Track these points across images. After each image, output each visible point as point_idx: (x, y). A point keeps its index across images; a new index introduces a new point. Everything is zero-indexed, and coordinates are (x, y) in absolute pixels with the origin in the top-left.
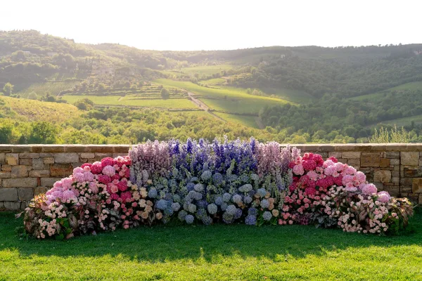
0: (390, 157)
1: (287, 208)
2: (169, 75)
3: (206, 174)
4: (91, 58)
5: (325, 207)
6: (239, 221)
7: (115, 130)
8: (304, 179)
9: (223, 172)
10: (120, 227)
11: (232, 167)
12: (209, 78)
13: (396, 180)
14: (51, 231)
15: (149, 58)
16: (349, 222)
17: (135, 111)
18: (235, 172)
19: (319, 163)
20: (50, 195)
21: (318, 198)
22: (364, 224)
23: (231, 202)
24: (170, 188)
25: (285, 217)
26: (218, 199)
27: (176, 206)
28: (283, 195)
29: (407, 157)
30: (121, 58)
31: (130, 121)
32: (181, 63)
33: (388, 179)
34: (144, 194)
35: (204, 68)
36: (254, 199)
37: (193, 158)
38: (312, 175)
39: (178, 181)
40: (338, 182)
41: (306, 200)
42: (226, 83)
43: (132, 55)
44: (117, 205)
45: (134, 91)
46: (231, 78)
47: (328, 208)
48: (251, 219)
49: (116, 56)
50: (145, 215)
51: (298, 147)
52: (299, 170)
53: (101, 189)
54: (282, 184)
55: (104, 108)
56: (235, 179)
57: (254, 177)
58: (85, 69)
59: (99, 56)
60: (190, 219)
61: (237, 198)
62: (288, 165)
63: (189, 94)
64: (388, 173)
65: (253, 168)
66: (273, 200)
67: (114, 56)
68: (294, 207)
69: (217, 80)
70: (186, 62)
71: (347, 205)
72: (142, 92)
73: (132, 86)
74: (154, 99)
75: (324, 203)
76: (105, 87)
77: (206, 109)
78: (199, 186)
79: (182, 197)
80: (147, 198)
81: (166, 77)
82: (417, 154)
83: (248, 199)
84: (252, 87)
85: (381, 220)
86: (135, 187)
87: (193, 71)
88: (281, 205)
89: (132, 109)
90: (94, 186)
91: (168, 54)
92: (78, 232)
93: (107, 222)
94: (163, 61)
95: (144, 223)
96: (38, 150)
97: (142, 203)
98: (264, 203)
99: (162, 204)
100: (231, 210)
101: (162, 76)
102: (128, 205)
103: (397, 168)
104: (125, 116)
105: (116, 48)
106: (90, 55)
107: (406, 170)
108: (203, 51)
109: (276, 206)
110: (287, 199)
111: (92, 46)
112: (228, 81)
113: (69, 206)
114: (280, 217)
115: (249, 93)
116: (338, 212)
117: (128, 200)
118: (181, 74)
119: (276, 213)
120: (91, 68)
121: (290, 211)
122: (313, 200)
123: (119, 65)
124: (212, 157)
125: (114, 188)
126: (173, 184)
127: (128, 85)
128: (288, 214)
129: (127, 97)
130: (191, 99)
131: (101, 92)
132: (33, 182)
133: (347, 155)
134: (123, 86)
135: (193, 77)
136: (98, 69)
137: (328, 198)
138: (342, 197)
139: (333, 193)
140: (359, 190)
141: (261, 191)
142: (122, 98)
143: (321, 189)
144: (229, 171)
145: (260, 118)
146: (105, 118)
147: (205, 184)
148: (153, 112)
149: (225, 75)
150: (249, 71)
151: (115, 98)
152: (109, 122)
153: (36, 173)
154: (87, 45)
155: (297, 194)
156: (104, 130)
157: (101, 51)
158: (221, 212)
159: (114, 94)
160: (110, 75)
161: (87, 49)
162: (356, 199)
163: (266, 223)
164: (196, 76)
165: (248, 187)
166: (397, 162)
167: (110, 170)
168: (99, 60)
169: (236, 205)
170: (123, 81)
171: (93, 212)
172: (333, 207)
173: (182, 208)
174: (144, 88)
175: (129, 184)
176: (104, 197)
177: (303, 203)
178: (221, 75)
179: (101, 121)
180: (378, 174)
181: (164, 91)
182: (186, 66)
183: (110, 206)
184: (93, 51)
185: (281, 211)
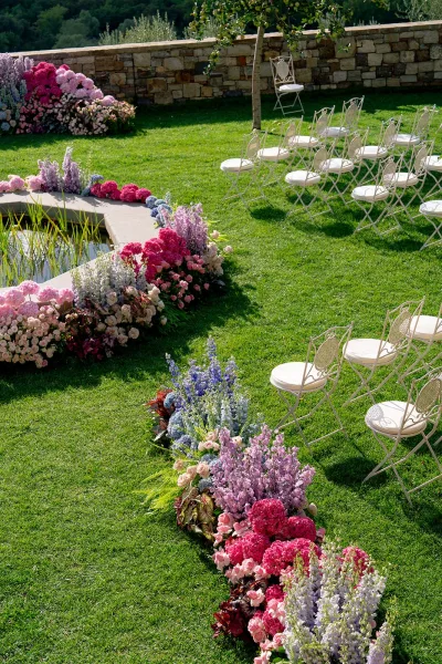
0: (123, 60)
1: (23, 118)
5: (57, 114)
13: (131, 82)
16: (77, 125)
19: (51, 71)
21: (51, 106)
22: (89, 126)
25: (23, 126)
28: (19, 105)
29: (139, 58)
33: (123, 81)
41: (40, 109)
47: (60, 115)
51: (30, 57)
54: (17, 95)
64: (123, 76)
66: (9, 111)
68: (30, 117)
71: (75, 110)
75: (56, 110)
82: (148, 55)
85: (102, 122)
88: (17, 116)
103: (131, 70)
107: (139, 71)
109: (13, 117)
110: (23, 109)
114: (18, 127)
116: (68, 118)
119: (13, 123)
121: (27, 121)
122: (46, 109)
128: (25, 124)
133: (81, 60)
137: (60, 106)
138: (72, 102)
139: (65, 100)
143: (53, 97)
155: (32, 103)
162: (82, 105)
163: (5, 133)
166: (130, 64)
172: (64, 114)
177: (37, 112)
180: (114, 77)
185: (18, 121)
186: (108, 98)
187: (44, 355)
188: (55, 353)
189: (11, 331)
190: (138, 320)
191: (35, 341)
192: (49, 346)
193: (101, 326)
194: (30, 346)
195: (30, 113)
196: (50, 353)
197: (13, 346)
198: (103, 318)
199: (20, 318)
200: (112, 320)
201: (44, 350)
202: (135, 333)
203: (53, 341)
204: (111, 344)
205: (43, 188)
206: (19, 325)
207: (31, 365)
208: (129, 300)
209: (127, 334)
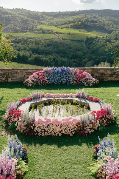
0: (98, 71)
1: (75, 81)
2: (45, 23)
3: (59, 75)
4: (11, 15)
6: (66, 84)
7: (22, 48)
8: (79, 76)
9: (63, 74)
10: (42, 85)
11: (64, 73)
12: (62, 24)
13: (99, 75)
14: (30, 86)
15: (36, 15)
16: (86, 84)
17: (31, 39)
18: (65, 74)
19: (82, 72)
20: (29, 79)
22: (89, 84)
23: (64, 80)
24: (52, 78)
25: (75, 83)
26: (61, 79)
27: (53, 81)
28: (74, 79)
29: (101, 71)
30: (24, 15)
31: (29, 44)
32: (50, 17)
34: (47, 78)
35: (61, 20)
36: (69, 79)
37: (56, 71)
38: (80, 75)
39: (54, 76)
40: (85, 76)
41: (79, 80)
42: (70, 27)
43: (29, 14)
44: (42, 81)
45: (30, 30)
46: (72, 24)
48: (68, 83)
49: (22, 15)
50: (47, 83)
51: (78, 69)
52: (78, 74)
53: (38, 78)
54: (74, 76)
55: (17, 38)
56: (65, 76)
57: (69, 75)
58: (8, 21)
59: (14, 15)
60: (56, 83)
61: (65, 79)
62: (76, 73)
63: (54, 31)
64: (97, 74)
65: (69, 73)
67: (21, 14)
69: (66, 25)
70: (52, 17)
71: (86, 81)
72: (33, 31)
73: (29, 28)
74: (39, 34)
75: (82, 80)
76: (18, 28)
77: (61, 38)
78: (58, 77)
79: (54, 79)
80: (47, 79)
81: (43, 24)
82: (103, 70)
83: (67, 79)
84: (81, 28)
85: (92, 84)
86: (45, 77)
87: (56, 21)
88: (74, 81)
89: (29, 38)
90: (37, 77)
91: (44, 13)
92: (35, 86)
93: (40, 84)
94: (42, 17)
95: (47, 84)
96: (24, 69)
97: (47, 80)
98: (70, 80)
99: (50, 80)
100: (64, 82)
101: (42, 23)
102: (44, 81)
103: (99, 73)
104: (27, 42)
105: (22, 11)
106: (10, 14)
107: (101, 73)
108: (60, 12)
109: (73, 81)
110: (75, 80)
111: (11, 10)
112: (71, 26)
113: (33, 81)
114: (74, 83)
115: (80, 31)
117: (44, 80)
118: (50, 23)
119: (73, 82)
120: (11, 21)
121: (76, 82)
123: (23, 19)
124: (60, 71)
125: (41, 78)
126: (53, 77)
127: (27, 27)
129: (27, 33)
130: (54, 34)
131: (16, 31)
132: (23, 76)
133: (89, 70)
134: (25, 28)
135: (55, 24)
136: (14, 20)
138: (86, 79)
139: (84, 78)
140: (89, 78)
141: (70, 78)
142: (25, 33)
143: (82, 78)
144: (64, 74)
145: (84, 42)
146: (18, 43)
147: (59, 76)
148: (38, 40)
149: (70, 23)
150: (80, 21)
151: (22, 33)
152: (20, 44)
153: (24, 74)
154: (9, 9)
155: (77, 78)
156: (18, 48)
157: (15, 12)
158: (62, 82)
159: (21, 32)
160: (19, 23)
161: (9, 11)
162: (88, 80)
163: (71, 84)
164: (57, 23)
165: (67, 77)
167: (40, 74)
168: (14, 16)
169: (65, 81)
170: (25, 26)
171: (38, 82)
172: (84, 81)
173: (54, 81)
174: (34, 29)
175: (44, 76)
176: (39, 79)
178: (68, 23)
179: (16, 44)
180: (95, 74)
181: (43, 31)
182: (52, 19)
183: (41, 81)
184: (12, 12)
185: (74, 82)
186: (94, 79)
187: (72, 133)
188: (74, 133)
189: (65, 127)
190: (94, 128)
191: (70, 130)
192: (73, 131)
193: (85, 128)
194: (69, 131)
195: (76, 81)
196: (73, 133)
197: (65, 131)
198: (86, 127)
199: (68, 125)
200: (88, 127)
201: (72, 132)
202: (93, 131)
203: (74, 130)
204: (87, 133)
205: (77, 97)
206: (68, 126)
207: (69, 135)
208: (92, 123)
209: (91, 131)
